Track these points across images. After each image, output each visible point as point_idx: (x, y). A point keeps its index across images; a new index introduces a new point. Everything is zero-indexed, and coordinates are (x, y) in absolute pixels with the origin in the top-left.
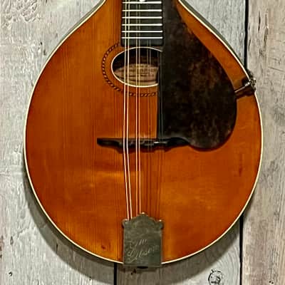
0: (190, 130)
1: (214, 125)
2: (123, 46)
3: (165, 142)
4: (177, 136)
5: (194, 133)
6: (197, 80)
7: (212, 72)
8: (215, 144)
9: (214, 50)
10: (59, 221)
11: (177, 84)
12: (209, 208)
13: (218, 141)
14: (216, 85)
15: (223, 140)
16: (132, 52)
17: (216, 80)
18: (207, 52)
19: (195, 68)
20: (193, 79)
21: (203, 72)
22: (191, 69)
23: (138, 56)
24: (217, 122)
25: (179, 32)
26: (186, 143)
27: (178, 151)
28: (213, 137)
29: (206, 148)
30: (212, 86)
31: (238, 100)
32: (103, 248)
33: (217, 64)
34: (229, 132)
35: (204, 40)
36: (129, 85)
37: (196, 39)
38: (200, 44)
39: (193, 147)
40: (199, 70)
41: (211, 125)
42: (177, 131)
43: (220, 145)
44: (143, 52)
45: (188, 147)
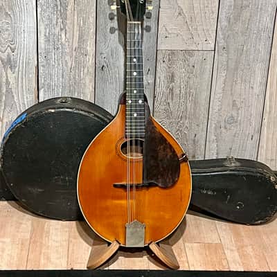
0: (158, 179)
1: (170, 177)
2: (126, 138)
4: (152, 181)
5: (160, 180)
6: (161, 154)
7: (168, 150)
8: (170, 185)
9: (169, 140)
11: (152, 156)
13: (172, 184)
14: (170, 156)
15: (174, 183)
16: (131, 141)
17: (170, 154)
18: (166, 140)
19: (160, 148)
20: (159, 154)
21: (164, 150)
22: (158, 149)
23: (134, 142)
24: (171, 174)
25: (153, 131)
26: (157, 185)
27: (152, 190)
28: (169, 182)
29: (165, 188)
30: (168, 156)
31: (181, 165)
33: (171, 146)
34: (177, 179)
35: (165, 135)
37: (161, 134)
38: (163, 136)
39: (160, 187)
40: (162, 149)
41: (168, 176)
42: (152, 179)
43: (173, 186)
44: (136, 141)
45: (157, 188)
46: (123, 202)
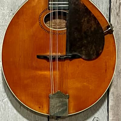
0: (82, 51)
1: (94, 48)
2: (49, 10)
3: (70, 57)
4: (76, 53)
5: (84, 52)
6: (85, 26)
7: (93, 22)
8: (94, 57)
9: (93, 12)
10: (18, 95)
11: (76, 28)
12: (91, 88)
13: (96, 56)
14: (95, 28)
15: (98, 55)
16: (54, 13)
17: (94, 26)
18: (90, 12)
19: (84, 20)
20: (84, 26)
21: (88, 22)
22: (83, 21)
24: (95, 47)
25: (77, 3)
26: (80, 57)
27: (76, 61)
28: (93, 54)
29: (90, 59)
30: (93, 29)
31: (105, 36)
32: (40, 108)
34: (101, 51)
35: (89, 7)
36: (52, 29)
37: (85, 6)
38: (87, 9)
39: (83, 59)
40: (86, 22)
41: (92, 48)
42: (75, 51)
44: (59, 13)
45: (81, 59)
46: (46, 73)
